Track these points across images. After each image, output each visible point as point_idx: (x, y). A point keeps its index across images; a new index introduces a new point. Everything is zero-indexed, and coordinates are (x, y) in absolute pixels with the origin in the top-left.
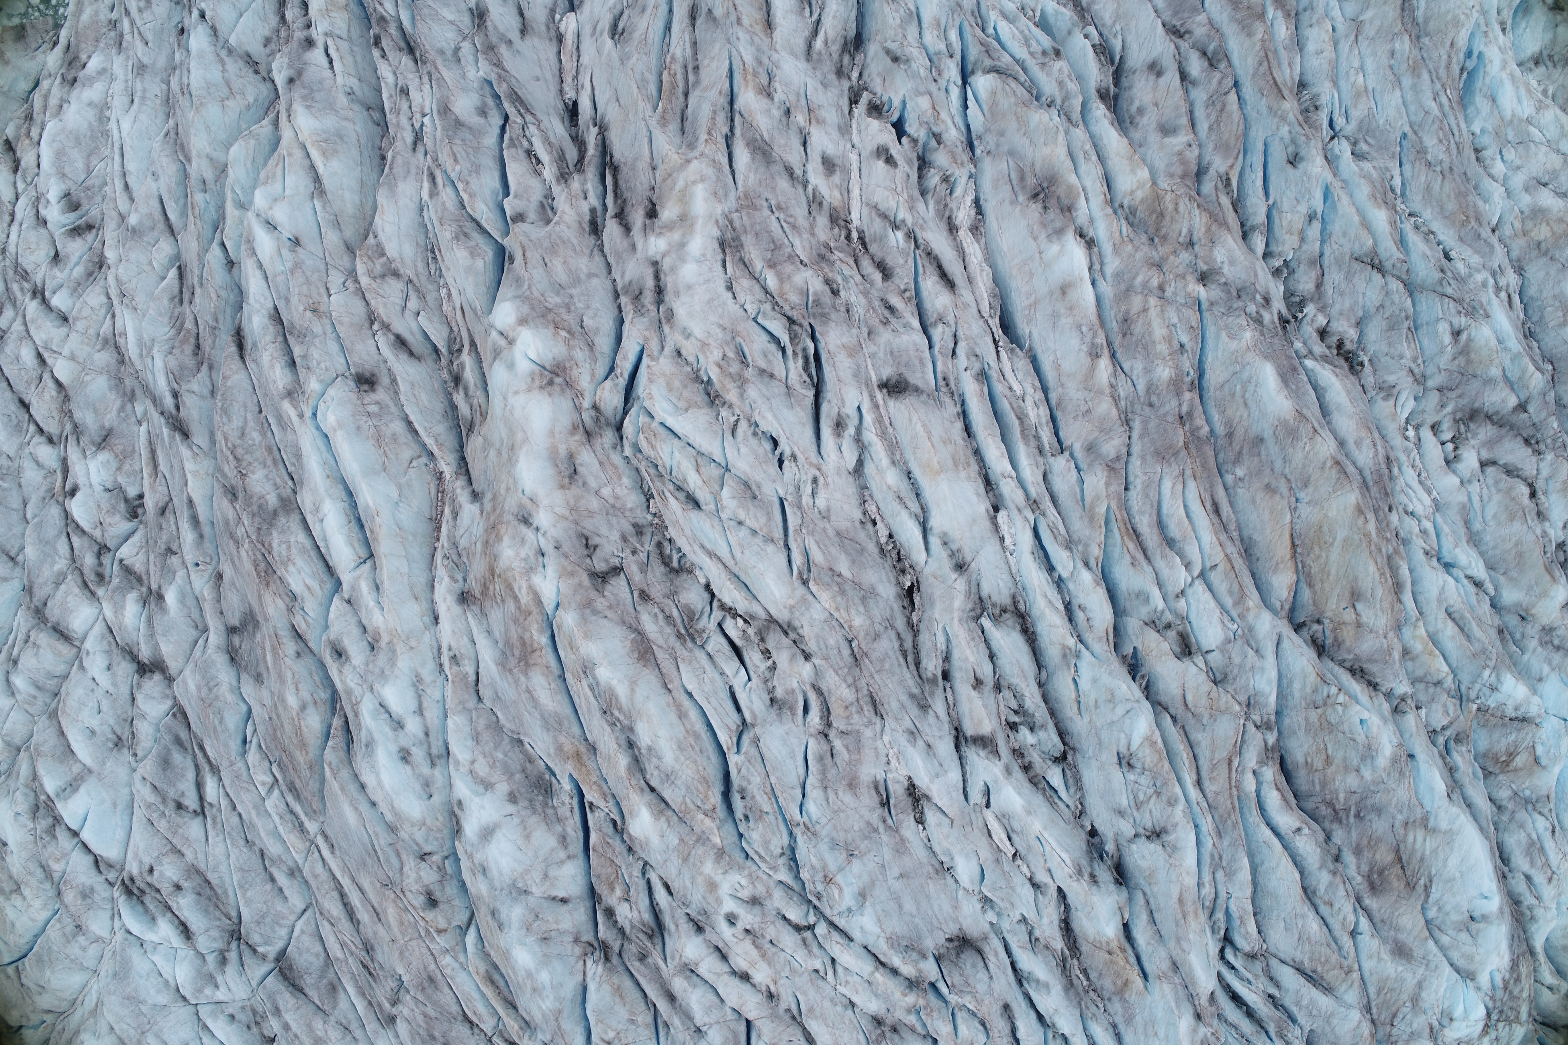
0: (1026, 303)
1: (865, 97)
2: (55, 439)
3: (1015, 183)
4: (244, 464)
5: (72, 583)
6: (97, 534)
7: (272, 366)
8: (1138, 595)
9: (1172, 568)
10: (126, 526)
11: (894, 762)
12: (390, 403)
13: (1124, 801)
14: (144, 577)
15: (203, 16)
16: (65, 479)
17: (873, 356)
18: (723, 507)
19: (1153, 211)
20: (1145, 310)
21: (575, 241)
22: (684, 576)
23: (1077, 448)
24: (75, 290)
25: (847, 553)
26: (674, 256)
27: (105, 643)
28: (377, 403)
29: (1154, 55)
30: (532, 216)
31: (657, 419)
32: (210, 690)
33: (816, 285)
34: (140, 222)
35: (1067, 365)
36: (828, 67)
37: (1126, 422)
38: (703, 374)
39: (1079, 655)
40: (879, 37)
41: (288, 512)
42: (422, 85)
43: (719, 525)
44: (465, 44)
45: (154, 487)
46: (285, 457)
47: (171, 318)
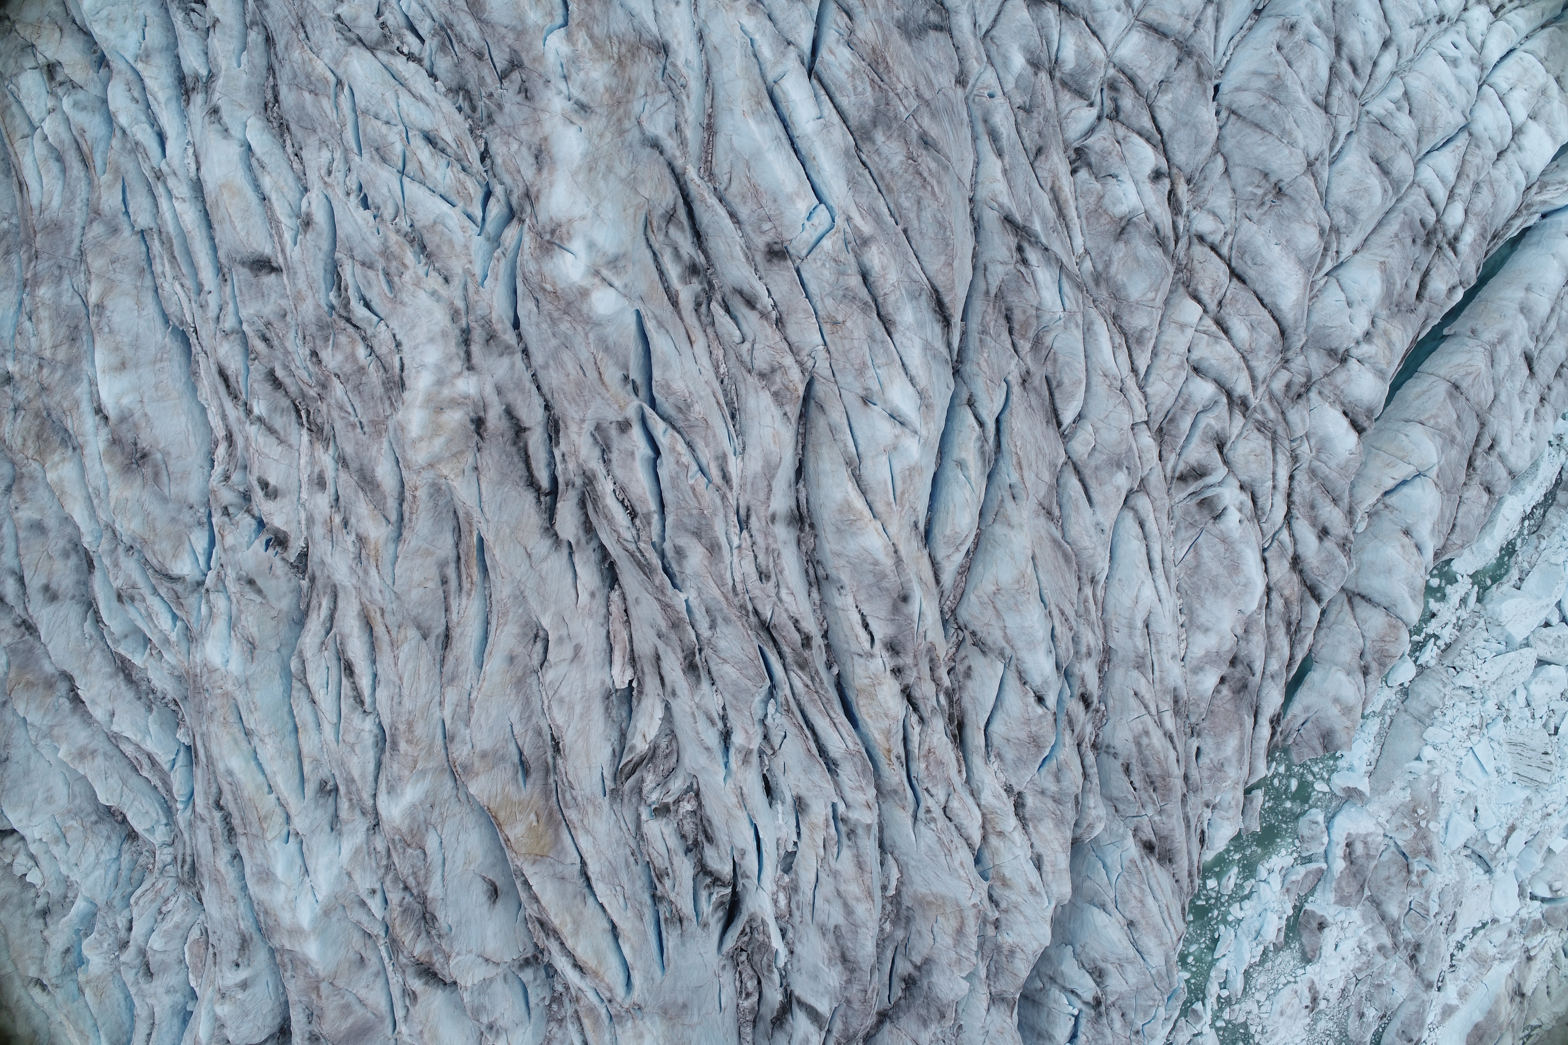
0: (165, 364)
1: (292, 556)
2: (1196, 239)
3: (164, 472)
4: (911, 170)
5: (1147, 80)
6: (1121, 131)
7: (884, 268)
8: (85, 108)
9: (56, 133)
10: (1090, 142)
12: (752, 235)
14: (1059, 87)
15: (1040, 700)
16: (1172, 192)
17: (284, 296)
18: (400, 134)
19: (46, 441)
20: (55, 347)
21: (566, 404)
22: (454, 85)
23: (127, 232)
24: (1187, 402)
25: (308, 115)
26: (449, 373)
27: (1099, 20)
28: (763, 233)
29: (51, 608)
30: (613, 432)
31: (458, 210)
33: (326, 355)
34: (1112, 475)
35: (129, 302)
36: (319, 583)
37: (82, 253)
38: (424, 261)
39: (137, 58)
40: (274, 613)
41: (862, 126)
42: (744, 582)
43: (406, 120)
44: (705, 633)
45: (1055, 177)
46: (871, 182)
47: (1055, 360)
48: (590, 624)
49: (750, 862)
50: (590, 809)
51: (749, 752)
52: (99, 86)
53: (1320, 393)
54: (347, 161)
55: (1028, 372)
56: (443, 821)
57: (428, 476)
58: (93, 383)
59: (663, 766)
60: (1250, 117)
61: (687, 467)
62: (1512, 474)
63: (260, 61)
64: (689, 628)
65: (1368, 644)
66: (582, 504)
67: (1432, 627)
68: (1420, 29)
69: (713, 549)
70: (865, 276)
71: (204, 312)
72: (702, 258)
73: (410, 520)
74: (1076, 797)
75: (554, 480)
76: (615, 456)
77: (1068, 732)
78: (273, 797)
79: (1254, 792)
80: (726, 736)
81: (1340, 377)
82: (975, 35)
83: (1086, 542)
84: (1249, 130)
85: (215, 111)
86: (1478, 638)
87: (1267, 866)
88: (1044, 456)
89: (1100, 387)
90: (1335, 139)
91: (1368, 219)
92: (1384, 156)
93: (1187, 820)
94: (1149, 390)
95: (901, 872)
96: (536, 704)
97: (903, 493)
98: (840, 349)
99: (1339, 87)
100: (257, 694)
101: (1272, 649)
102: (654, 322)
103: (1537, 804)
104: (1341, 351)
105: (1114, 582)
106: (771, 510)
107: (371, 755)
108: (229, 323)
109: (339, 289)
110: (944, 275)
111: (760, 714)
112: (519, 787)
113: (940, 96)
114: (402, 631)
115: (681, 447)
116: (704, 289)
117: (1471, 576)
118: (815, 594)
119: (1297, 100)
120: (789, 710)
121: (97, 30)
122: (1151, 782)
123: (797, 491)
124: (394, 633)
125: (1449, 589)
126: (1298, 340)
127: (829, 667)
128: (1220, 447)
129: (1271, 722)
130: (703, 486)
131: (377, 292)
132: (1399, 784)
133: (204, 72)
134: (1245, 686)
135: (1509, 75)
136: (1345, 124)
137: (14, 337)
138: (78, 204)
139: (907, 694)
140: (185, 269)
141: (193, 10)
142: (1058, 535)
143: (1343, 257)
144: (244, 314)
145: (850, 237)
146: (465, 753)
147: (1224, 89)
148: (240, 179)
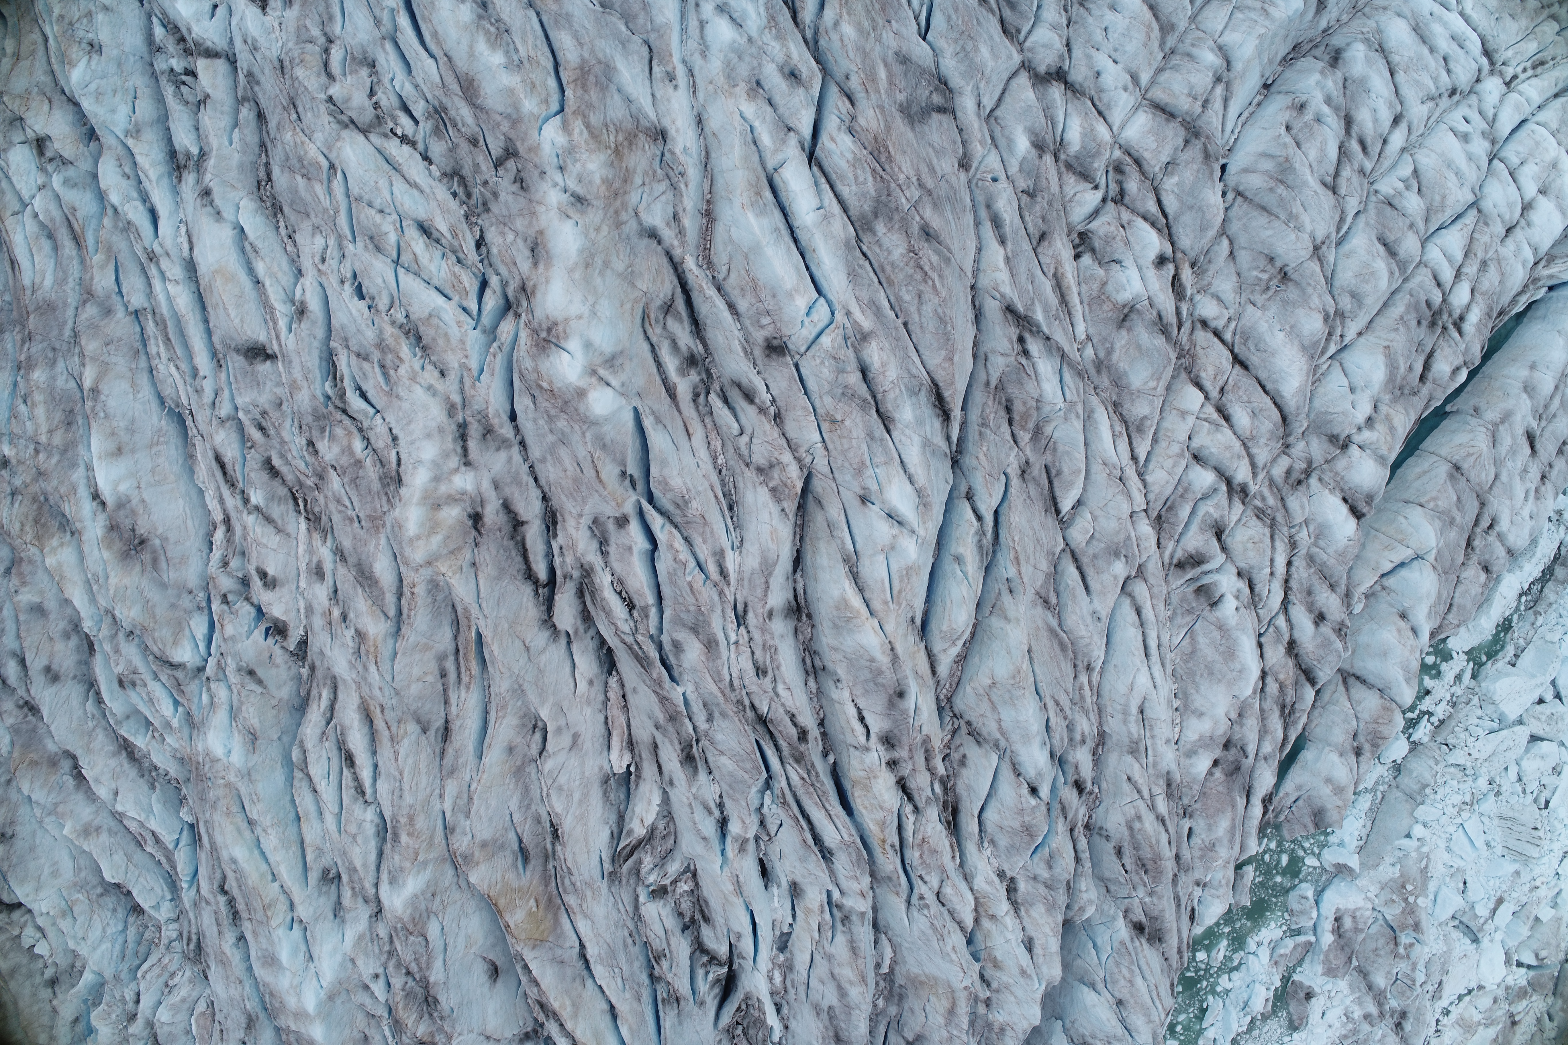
0: (161, 447)
1: (292, 645)
2: (1199, 326)
3: (163, 558)
4: (912, 263)
5: (1153, 162)
6: (1126, 215)
7: (884, 365)
8: (75, 185)
9: (47, 211)
10: (1093, 226)
11: (276, 25)
12: (751, 328)
13: (100, 17)
14: (1063, 169)
15: (1034, 791)
16: (1176, 277)
17: (280, 384)
18: (394, 223)
19: (43, 526)
20: (50, 431)
21: (563, 498)
22: (448, 170)
23: (120, 313)
24: (1186, 490)
25: (301, 199)
26: (446, 469)
27: (1105, 100)
28: (762, 327)
29: (53, 689)
30: (611, 526)
31: (453, 303)
32: (963, 48)
33: (322, 446)
34: (1110, 564)
35: (124, 385)
36: (319, 673)
37: (76, 335)
38: (419, 354)
39: (127, 133)
40: (274, 702)
41: (863, 217)
42: (741, 677)
43: (400, 209)
44: (703, 725)
45: (1058, 263)
46: (872, 274)
47: (1055, 450)
48: (588, 711)
49: (746, 945)
50: (589, 894)
51: (745, 841)
52: (90, 160)
53: (1320, 479)
54: (341, 247)
55: (1027, 463)
56: (445, 908)
57: (426, 573)
58: (89, 468)
59: (661, 847)
60: (1257, 199)
61: (685, 565)
62: (1510, 552)
63: (253, 139)
64: (687, 720)
65: (1362, 726)
66: (580, 593)
67: (1427, 704)
68: (1431, 104)
69: (710, 645)
70: (864, 372)
71: (200, 397)
72: (700, 347)
73: (409, 617)
74: (1068, 882)
75: (552, 571)
76: (612, 549)
77: (1061, 820)
78: (276, 885)
79: (1245, 868)
80: (723, 823)
81: (1341, 464)
82: (979, 116)
83: (1082, 631)
84: (1255, 213)
85: (207, 193)
86: (1471, 715)
87: (1256, 939)
88: (1042, 546)
89: (1100, 475)
90: (1342, 220)
91: (1373, 303)
92: (1391, 237)
93: (1177, 899)
94: (1149, 478)
95: (894, 951)
96: (535, 792)
97: (900, 592)
98: (839, 447)
99: (1348, 168)
100: (260, 785)
101: (1266, 732)
102: (651, 418)
103: (1525, 877)
104: (1342, 437)
105: (1110, 668)
106: (768, 607)
107: (373, 845)
108: (225, 410)
109: (335, 378)
110: (944, 369)
111: (757, 803)
112: (518, 874)
113: (943, 184)
114: (402, 726)
115: (679, 543)
116: (702, 380)
117: (1466, 653)
118: (812, 684)
119: (1305, 183)
120: (785, 803)
121: (86, 104)
122: (1143, 865)
123: (795, 581)
124: (394, 729)
125: (1444, 667)
126: (1300, 425)
127: (825, 754)
128: (1219, 535)
129: (1263, 801)
130: (701, 583)
131: (373, 383)
132: (1388, 860)
133: (195, 151)
134: (1238, 769)
135: (1521, 149)
136: (1352, 205)
137: (9, 419)
138: (71, 283)
139: (902, 785)
140: (179, 352)
141: (184, 83)
142: (1054, 623)
143: (1347, 340)
144: (239, 401)
145: (850, 332)
146: (465, 844)
147: (1231, 169)
148: (233, 263)
